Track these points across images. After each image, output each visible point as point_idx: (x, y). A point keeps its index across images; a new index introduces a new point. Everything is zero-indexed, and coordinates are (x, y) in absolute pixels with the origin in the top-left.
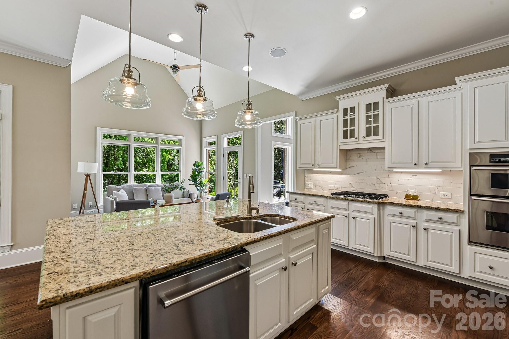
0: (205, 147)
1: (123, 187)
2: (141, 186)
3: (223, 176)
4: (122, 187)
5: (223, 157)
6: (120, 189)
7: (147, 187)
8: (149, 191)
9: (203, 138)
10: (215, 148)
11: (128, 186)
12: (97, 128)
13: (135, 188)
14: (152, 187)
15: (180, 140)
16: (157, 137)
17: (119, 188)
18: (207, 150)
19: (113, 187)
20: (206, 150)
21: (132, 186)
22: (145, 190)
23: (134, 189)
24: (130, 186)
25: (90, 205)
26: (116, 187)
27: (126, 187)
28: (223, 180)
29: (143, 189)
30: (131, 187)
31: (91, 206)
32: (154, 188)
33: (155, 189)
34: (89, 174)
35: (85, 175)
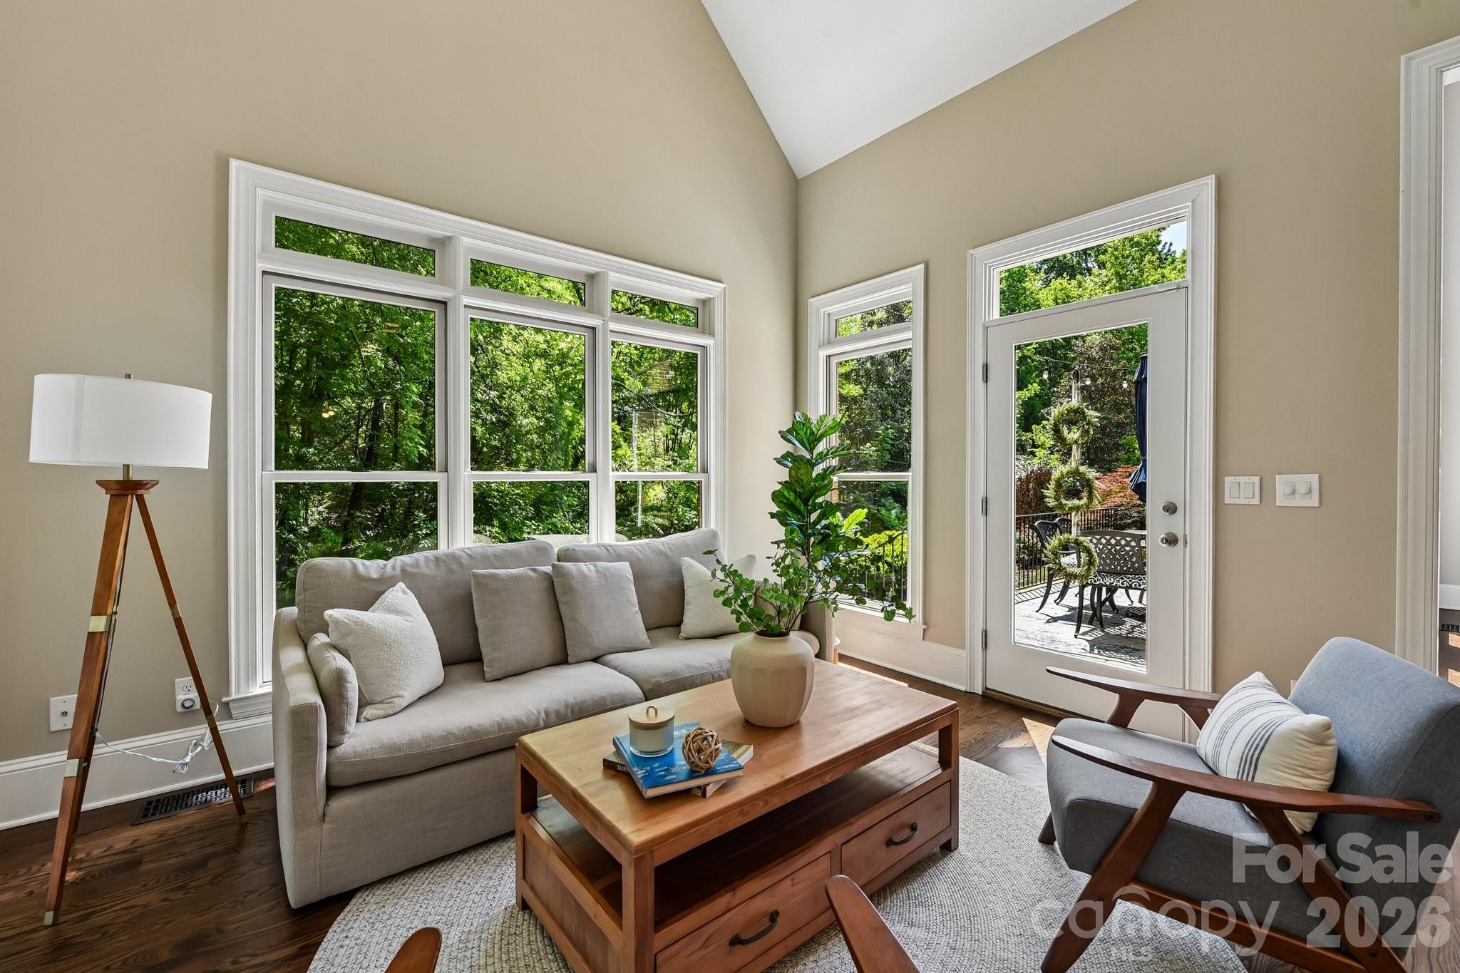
0: (822, 345)
1: (403, 571)
2: (518, 560)
3: (981, 494)
4: (398, 569)
5: (986, 378)
6: (386, 583)
7: (554, 566)
8: (569, 589)
9: (811, 300)
10: (909, 335)
11: (437, 559)
12: (234, 164)
13: (484, 576)
14: (582, 565)
15: (704, 302)
16: (595, 270)
17: (375, 575)
18: (834, 361)
19: (338, 573)
20: (829, 357)
21: (465, 561)
22: (545, 584)
23: (478, 583)
24: (453, 557)
25: (180, 697)
26: (361, 569)
27: (424, 569)
28: (981, 519)
29: (531, 578)
30: (454, 567)
31: (188, 704)
32: (597, 571)
33: (603, 574)
34: (134, 476)
35: (101, 483)
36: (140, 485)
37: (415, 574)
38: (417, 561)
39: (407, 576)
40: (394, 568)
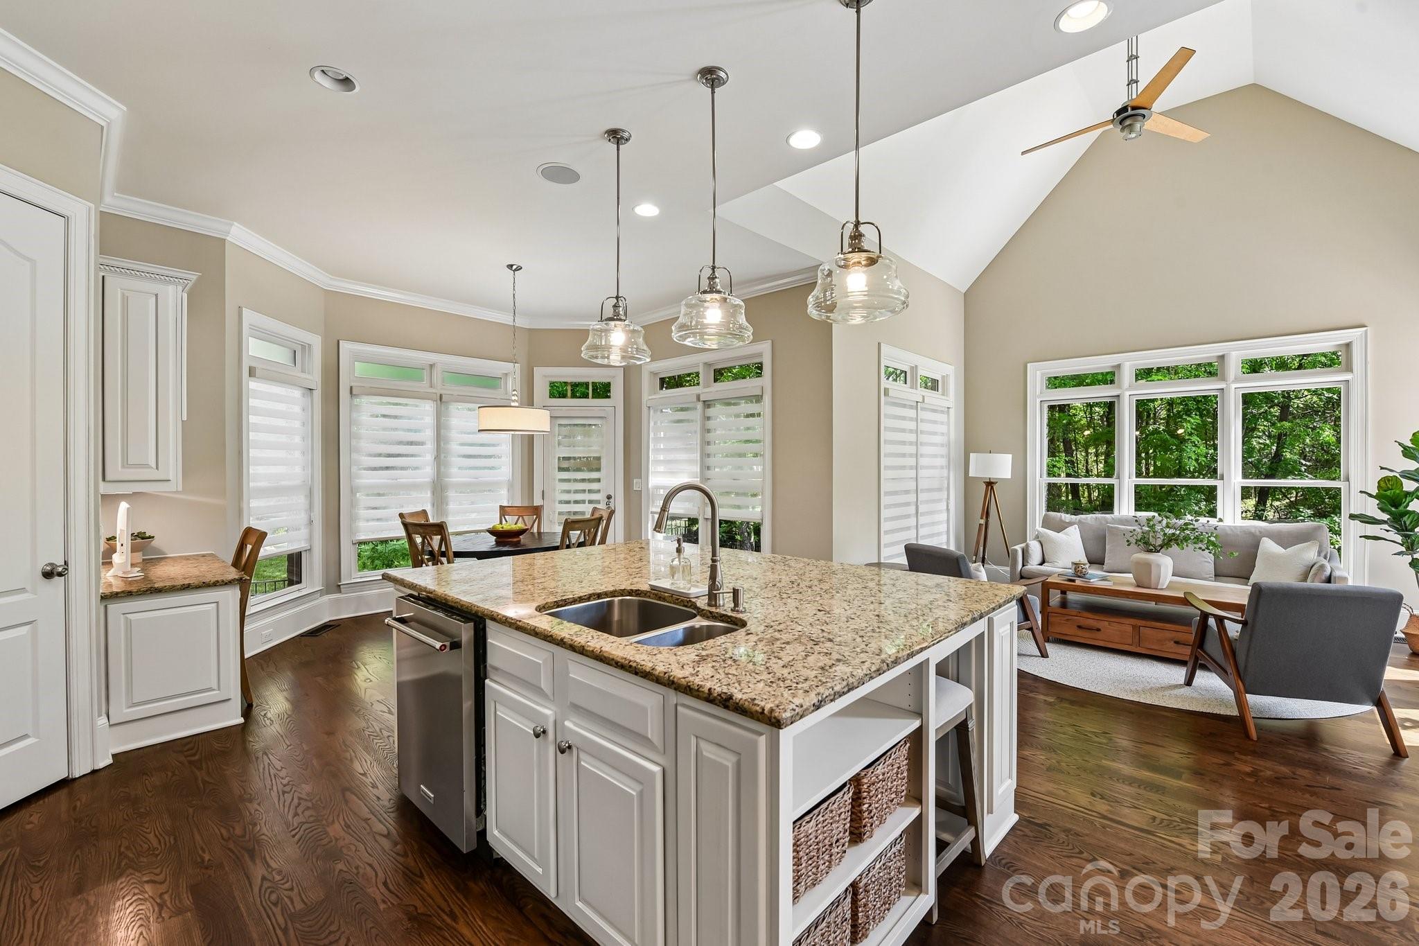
1: (1080, 520)
4: (1078, 519)
6: (1071, 524)
12: (1030, 365)
13: (1112, 527)
15: (1347, 345)
16: (1221, 354)
19: (1054, 518)
23: (1110, 530)
26: (1063, 518)
34: (992, 481)
35: (984, 482)
36: (993, 483)
37: (1084, 523)
38: (1087, 518)
39: (1080, 523)
40: (1076, 519)
